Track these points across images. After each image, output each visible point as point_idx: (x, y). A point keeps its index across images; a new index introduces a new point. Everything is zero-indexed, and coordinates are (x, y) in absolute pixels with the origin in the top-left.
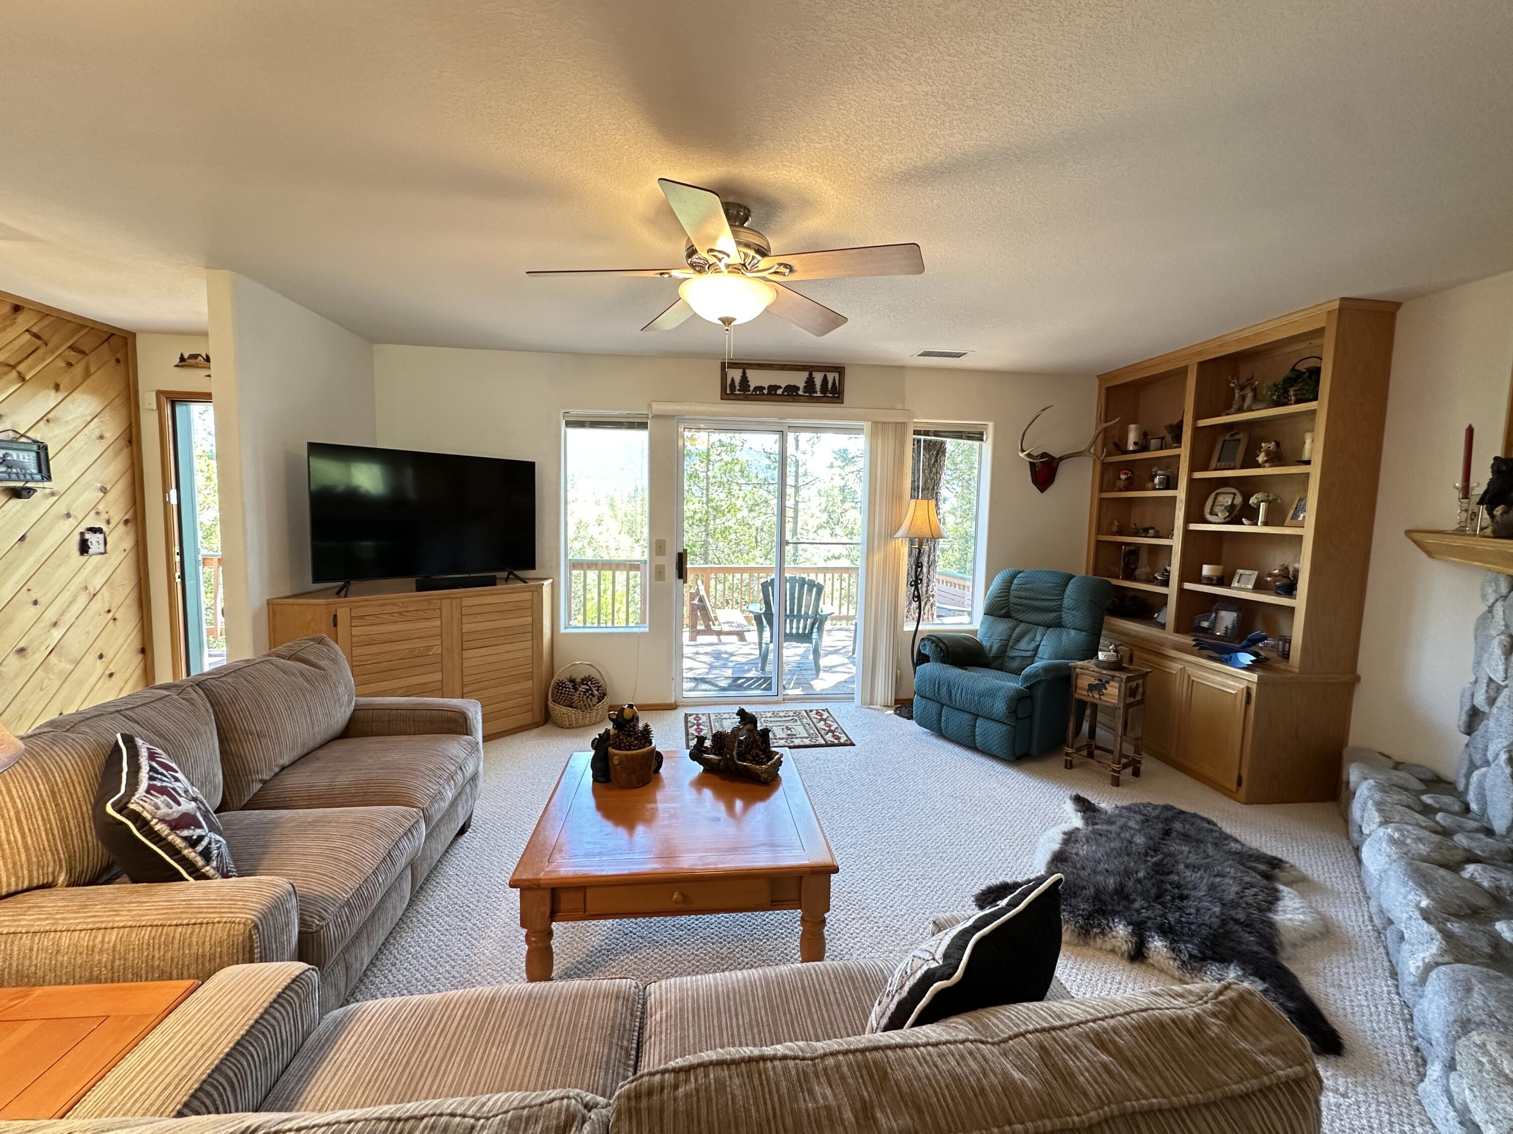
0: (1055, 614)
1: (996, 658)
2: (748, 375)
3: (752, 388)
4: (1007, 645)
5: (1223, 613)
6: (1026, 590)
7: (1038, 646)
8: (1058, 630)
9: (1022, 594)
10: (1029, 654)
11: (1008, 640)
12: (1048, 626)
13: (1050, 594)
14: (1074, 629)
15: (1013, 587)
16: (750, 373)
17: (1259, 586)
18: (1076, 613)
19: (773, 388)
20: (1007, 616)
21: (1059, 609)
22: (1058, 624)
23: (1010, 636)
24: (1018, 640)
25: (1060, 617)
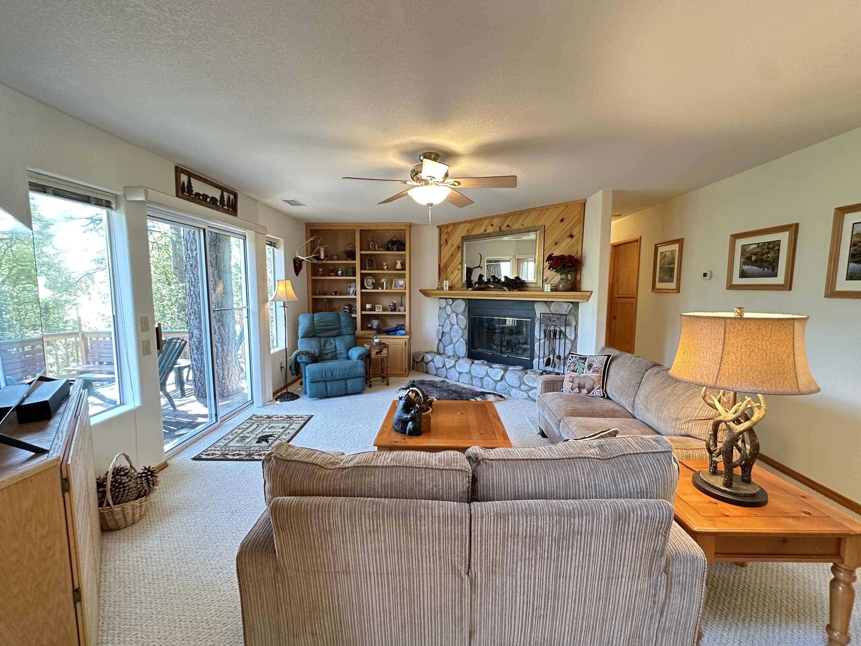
0: (338, 331)
1: (319, 356)
2: (192, 182)
3: (194, 193)
4: (321, 349)
5: (374, 321)
6: (323, 322)
7: (336, 346)
8: (340, 337)
9: (321, 324)
10: (334, 350)
11: (321, 347)
12: (334, 337)
13: (335, 322)
14: (348, 335)
15: (315, 322)
16: (193, 181)
17: (384, 309)
18: (348, 328)
19: (205, 197)
20: (314, 336)
21: (340, 328)
22: (339, 335)
23: (320, 344)
24: (325, 346)
25: (340, 331)
